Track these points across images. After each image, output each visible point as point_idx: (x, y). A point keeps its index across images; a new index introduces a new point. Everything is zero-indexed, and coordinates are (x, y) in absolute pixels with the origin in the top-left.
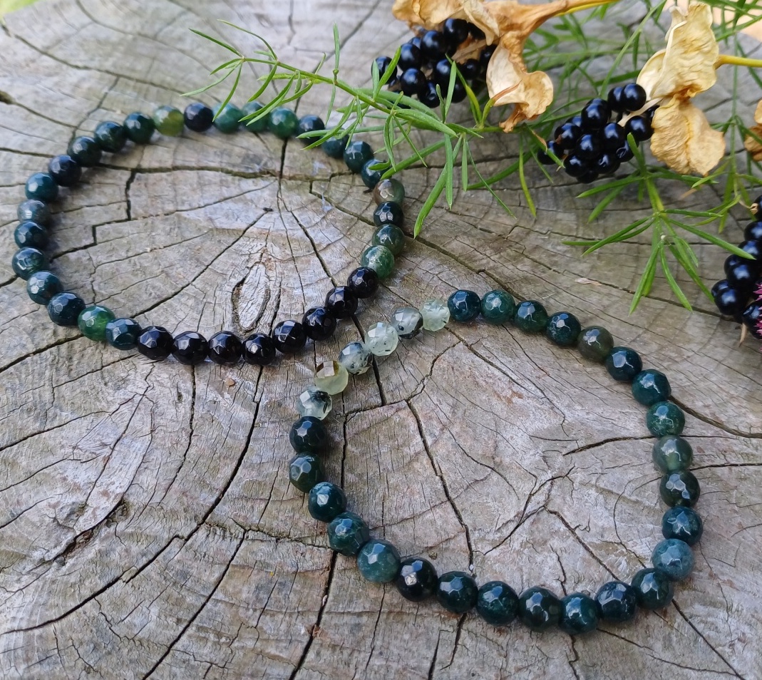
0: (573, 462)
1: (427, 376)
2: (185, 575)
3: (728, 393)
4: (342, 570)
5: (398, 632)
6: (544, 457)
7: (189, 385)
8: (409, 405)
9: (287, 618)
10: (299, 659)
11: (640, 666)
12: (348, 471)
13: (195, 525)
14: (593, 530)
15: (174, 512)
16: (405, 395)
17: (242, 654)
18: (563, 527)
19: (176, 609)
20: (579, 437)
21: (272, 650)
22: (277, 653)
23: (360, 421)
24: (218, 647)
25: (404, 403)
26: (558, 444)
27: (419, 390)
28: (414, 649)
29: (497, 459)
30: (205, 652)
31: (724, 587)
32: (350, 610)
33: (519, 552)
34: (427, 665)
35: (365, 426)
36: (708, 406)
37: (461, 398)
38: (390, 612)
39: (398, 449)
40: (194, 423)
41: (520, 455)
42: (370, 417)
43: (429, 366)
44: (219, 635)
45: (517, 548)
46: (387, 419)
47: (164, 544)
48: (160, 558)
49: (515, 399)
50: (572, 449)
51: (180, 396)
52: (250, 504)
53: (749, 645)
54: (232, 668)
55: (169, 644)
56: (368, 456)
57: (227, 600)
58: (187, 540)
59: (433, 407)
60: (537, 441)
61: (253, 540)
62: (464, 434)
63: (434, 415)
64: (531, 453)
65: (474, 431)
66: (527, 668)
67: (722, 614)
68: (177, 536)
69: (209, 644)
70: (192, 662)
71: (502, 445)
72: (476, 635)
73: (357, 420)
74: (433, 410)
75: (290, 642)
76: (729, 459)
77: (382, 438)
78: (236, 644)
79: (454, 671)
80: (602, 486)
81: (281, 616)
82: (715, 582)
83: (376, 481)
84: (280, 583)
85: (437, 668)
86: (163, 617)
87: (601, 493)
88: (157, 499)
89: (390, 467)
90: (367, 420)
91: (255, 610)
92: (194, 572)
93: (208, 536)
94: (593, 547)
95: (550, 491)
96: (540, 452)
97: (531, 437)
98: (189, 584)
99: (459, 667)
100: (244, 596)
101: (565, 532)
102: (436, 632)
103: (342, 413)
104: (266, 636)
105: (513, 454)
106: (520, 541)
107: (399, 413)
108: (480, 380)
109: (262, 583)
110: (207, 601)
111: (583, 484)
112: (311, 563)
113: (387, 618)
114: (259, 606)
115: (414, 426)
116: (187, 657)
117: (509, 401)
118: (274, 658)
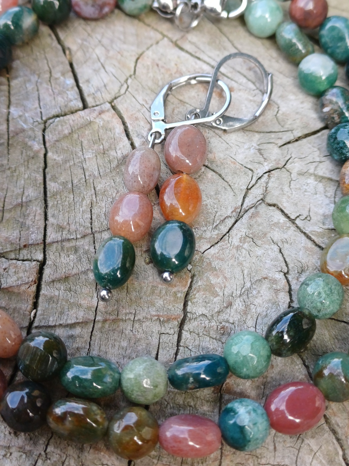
0: (289, 152)
1: (130, 76)
4: (50, 282)
5: (115, 340)
6: (259, 150)
8: (114, 108)
12: (50, 180)
14: (314, 219)
16: (109, 98)
18: (283, 219)
20: (295, 126)
23: (60, 127)
25: (108, 106)
26: (273, 135)
27: (123, 91)
32: (61, 322)
33: (238, 248)
35: (66, 132)
38: (105, 321)
39: (104, 153)
42: (71, 122)
43: (132, 65)
45: (236, 244)
46: (90, 123)
50: (288, 140)
56: (72, 163)
59: (139, 107)
63: (140, 115)
64: (246, 146)
72: (198, 334)
73: (57, 126)
74: (139, 111)
77: (85, 143)
83: (82, 188)
87: (320, 181)
89: (96, 173)
90: (68, 126)
94: (315, 235)
96: (255, 145)
101: (285, 223)
102: (156, 336)
103: (39, 120)
105: (227, 149)
106: (239, 236)
107: (103, 116)
111: (301, 174)
112: (15, 278)
113: (103, 327)
115: (119, 129)
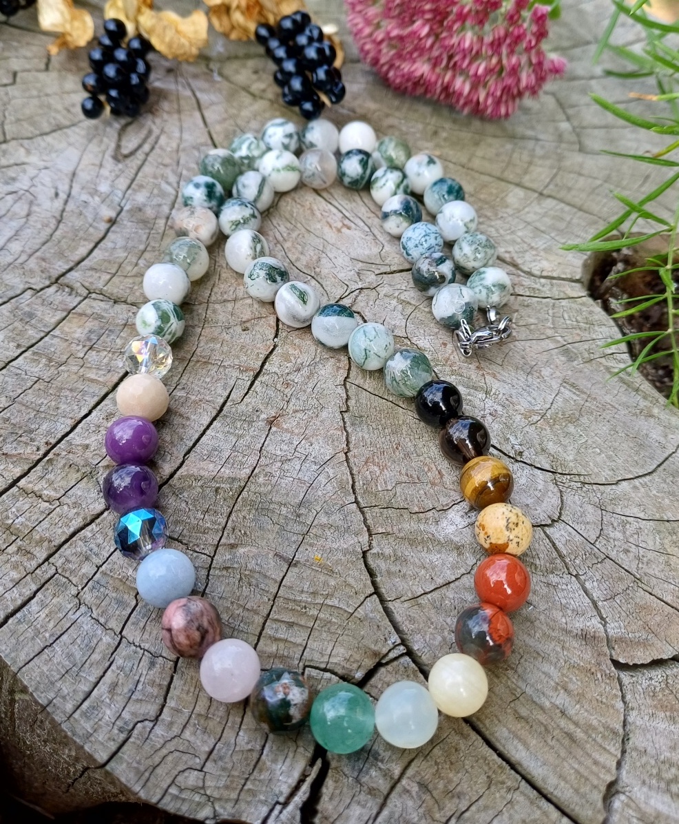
2: (31, 315)
3: (529, 245)
7: (66, 187)
9: (110, 355)
10: (113, 384)
11: (401, 422)
13: (47, 283)
15: (31, 271)
17: (66, 375)
19: (18, 338)
21: (93, 376)
22: (96, 378)
24: (48, 368)
28: (213, 389)
29: (317, 270)
30: (36, 370)
31: (487, 377)
34: (221, 401)
36: (509, 252)
37: (299, 225)
40: (65, 214)
41: (338, 269)
44: (50, 360)
47: (19, 292)
48: (13, 301)
49: (344, 230)
51: (57, 195)
52: (98, 275)
53: (498, 419)
54: (56, 383)
55: (7, 361)
57: (62, 336)
58: (38, 292)
60: (355, 262)
61: (94, 299)
62: (294, 250)
65: (303, 248)
66: (303, 411)
67: (481, 395)
68: (30, 288)
69: (41, 365)
70: (23, 376)
71: (324, 261)
75: (109, 371)
76: (516, 290)
78: (62, 368)
79: (242, 407)
80: (403, 298)
81: (106, 353)
82: (481, 373)
84: (110, 330)
85: (228, 404)
86: (6, 342)
88: (20, 261)
91: (84, 346)
92: (39, 314)
93: (57, 291)
95: (357, 296)
97: (351, 259)
98: (33, 322)
99: (247, 405)
100: (77, 335)
104: (89, 365)
108: (318, 213)
109: (95, 328)
110: (46, 336)
114: (89, 344)
116: (20, 372)
117: (339, 231)
118: (92, 381)
